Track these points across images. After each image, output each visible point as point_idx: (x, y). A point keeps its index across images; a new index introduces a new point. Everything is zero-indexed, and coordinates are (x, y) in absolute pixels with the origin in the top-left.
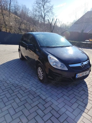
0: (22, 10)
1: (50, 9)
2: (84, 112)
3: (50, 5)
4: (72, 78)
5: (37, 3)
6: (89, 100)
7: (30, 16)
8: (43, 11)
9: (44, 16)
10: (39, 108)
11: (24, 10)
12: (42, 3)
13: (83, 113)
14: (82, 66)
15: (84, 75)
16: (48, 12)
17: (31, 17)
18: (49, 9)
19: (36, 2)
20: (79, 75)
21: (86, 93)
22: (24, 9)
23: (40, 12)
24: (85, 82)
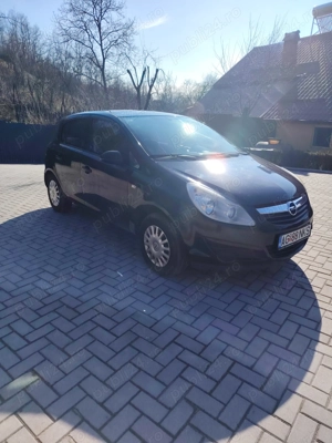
0: (13, 34)
1: (124, 34)
2: (318, 341)
3: (124, 21)
4: (266, 251)
5: (73, 9)
6: (322, 311)
7: (44, 56)
8: (98, 39)
9: (100, 58)
10: (185, 349)
11: (19, 34)
12: (90, 10)
13: (315, 345)
14: (293, 211)
15: (299, 238)
16: (115, 43)
17: (48, 59)
18: (120, 33)
19: (68, 7)
20: (286, 240)
21: (308, 293)
22: (18, 29)
23: (87, 43)
24: (296, 265)
